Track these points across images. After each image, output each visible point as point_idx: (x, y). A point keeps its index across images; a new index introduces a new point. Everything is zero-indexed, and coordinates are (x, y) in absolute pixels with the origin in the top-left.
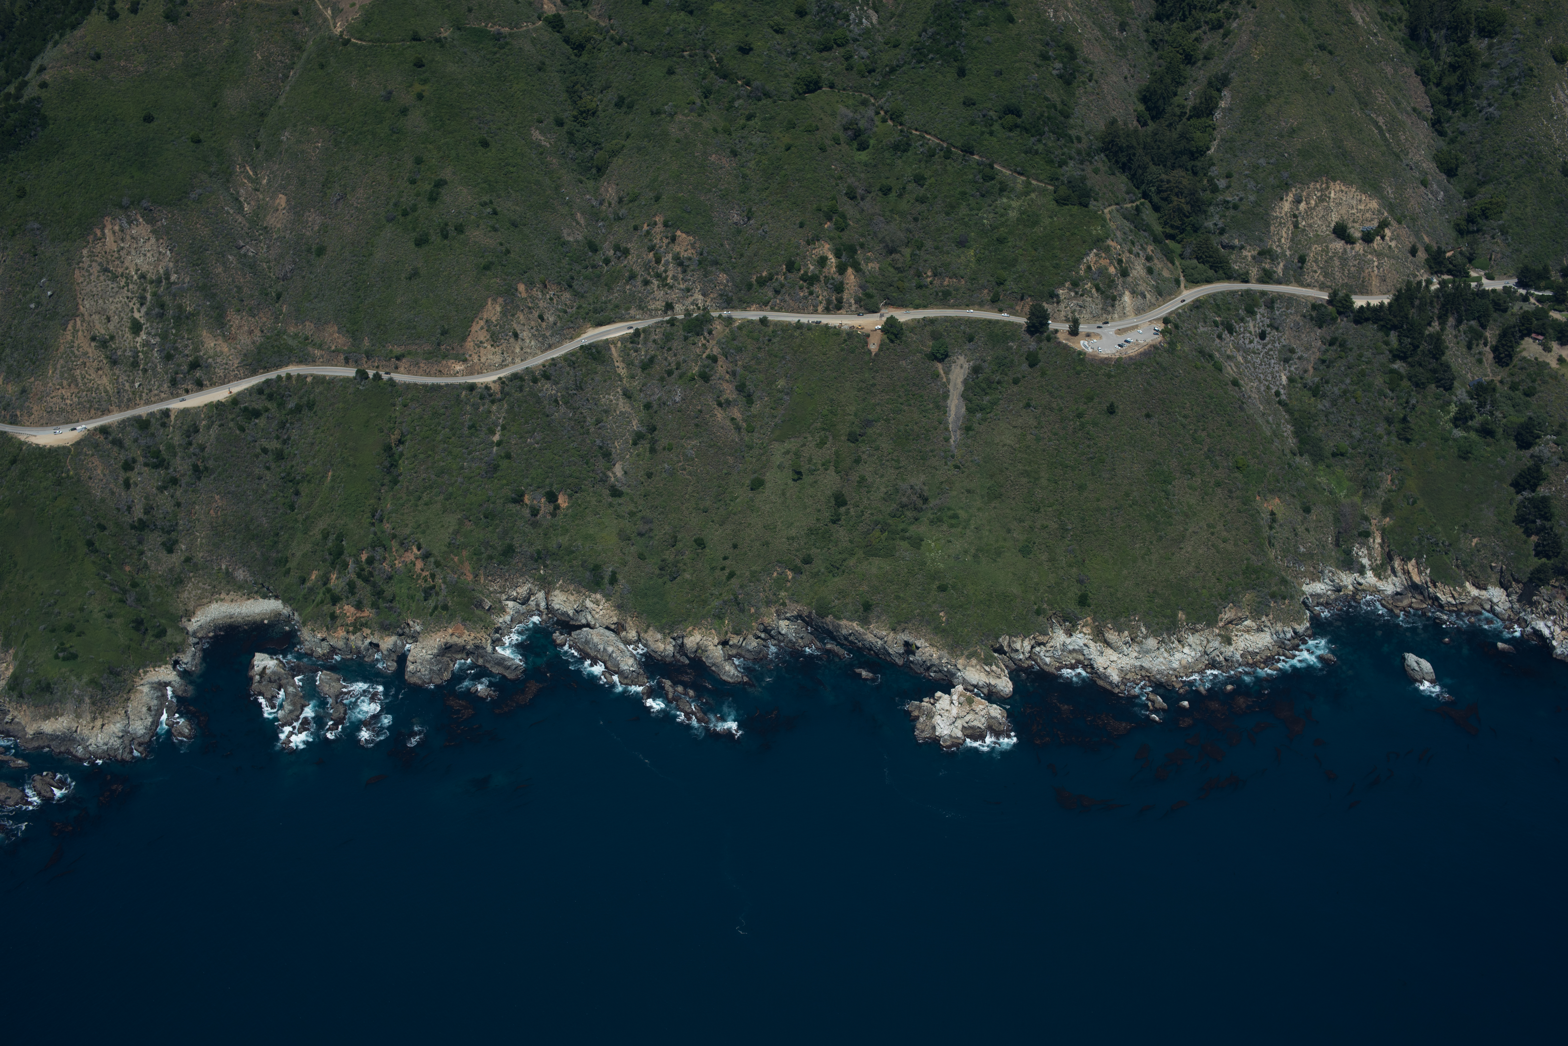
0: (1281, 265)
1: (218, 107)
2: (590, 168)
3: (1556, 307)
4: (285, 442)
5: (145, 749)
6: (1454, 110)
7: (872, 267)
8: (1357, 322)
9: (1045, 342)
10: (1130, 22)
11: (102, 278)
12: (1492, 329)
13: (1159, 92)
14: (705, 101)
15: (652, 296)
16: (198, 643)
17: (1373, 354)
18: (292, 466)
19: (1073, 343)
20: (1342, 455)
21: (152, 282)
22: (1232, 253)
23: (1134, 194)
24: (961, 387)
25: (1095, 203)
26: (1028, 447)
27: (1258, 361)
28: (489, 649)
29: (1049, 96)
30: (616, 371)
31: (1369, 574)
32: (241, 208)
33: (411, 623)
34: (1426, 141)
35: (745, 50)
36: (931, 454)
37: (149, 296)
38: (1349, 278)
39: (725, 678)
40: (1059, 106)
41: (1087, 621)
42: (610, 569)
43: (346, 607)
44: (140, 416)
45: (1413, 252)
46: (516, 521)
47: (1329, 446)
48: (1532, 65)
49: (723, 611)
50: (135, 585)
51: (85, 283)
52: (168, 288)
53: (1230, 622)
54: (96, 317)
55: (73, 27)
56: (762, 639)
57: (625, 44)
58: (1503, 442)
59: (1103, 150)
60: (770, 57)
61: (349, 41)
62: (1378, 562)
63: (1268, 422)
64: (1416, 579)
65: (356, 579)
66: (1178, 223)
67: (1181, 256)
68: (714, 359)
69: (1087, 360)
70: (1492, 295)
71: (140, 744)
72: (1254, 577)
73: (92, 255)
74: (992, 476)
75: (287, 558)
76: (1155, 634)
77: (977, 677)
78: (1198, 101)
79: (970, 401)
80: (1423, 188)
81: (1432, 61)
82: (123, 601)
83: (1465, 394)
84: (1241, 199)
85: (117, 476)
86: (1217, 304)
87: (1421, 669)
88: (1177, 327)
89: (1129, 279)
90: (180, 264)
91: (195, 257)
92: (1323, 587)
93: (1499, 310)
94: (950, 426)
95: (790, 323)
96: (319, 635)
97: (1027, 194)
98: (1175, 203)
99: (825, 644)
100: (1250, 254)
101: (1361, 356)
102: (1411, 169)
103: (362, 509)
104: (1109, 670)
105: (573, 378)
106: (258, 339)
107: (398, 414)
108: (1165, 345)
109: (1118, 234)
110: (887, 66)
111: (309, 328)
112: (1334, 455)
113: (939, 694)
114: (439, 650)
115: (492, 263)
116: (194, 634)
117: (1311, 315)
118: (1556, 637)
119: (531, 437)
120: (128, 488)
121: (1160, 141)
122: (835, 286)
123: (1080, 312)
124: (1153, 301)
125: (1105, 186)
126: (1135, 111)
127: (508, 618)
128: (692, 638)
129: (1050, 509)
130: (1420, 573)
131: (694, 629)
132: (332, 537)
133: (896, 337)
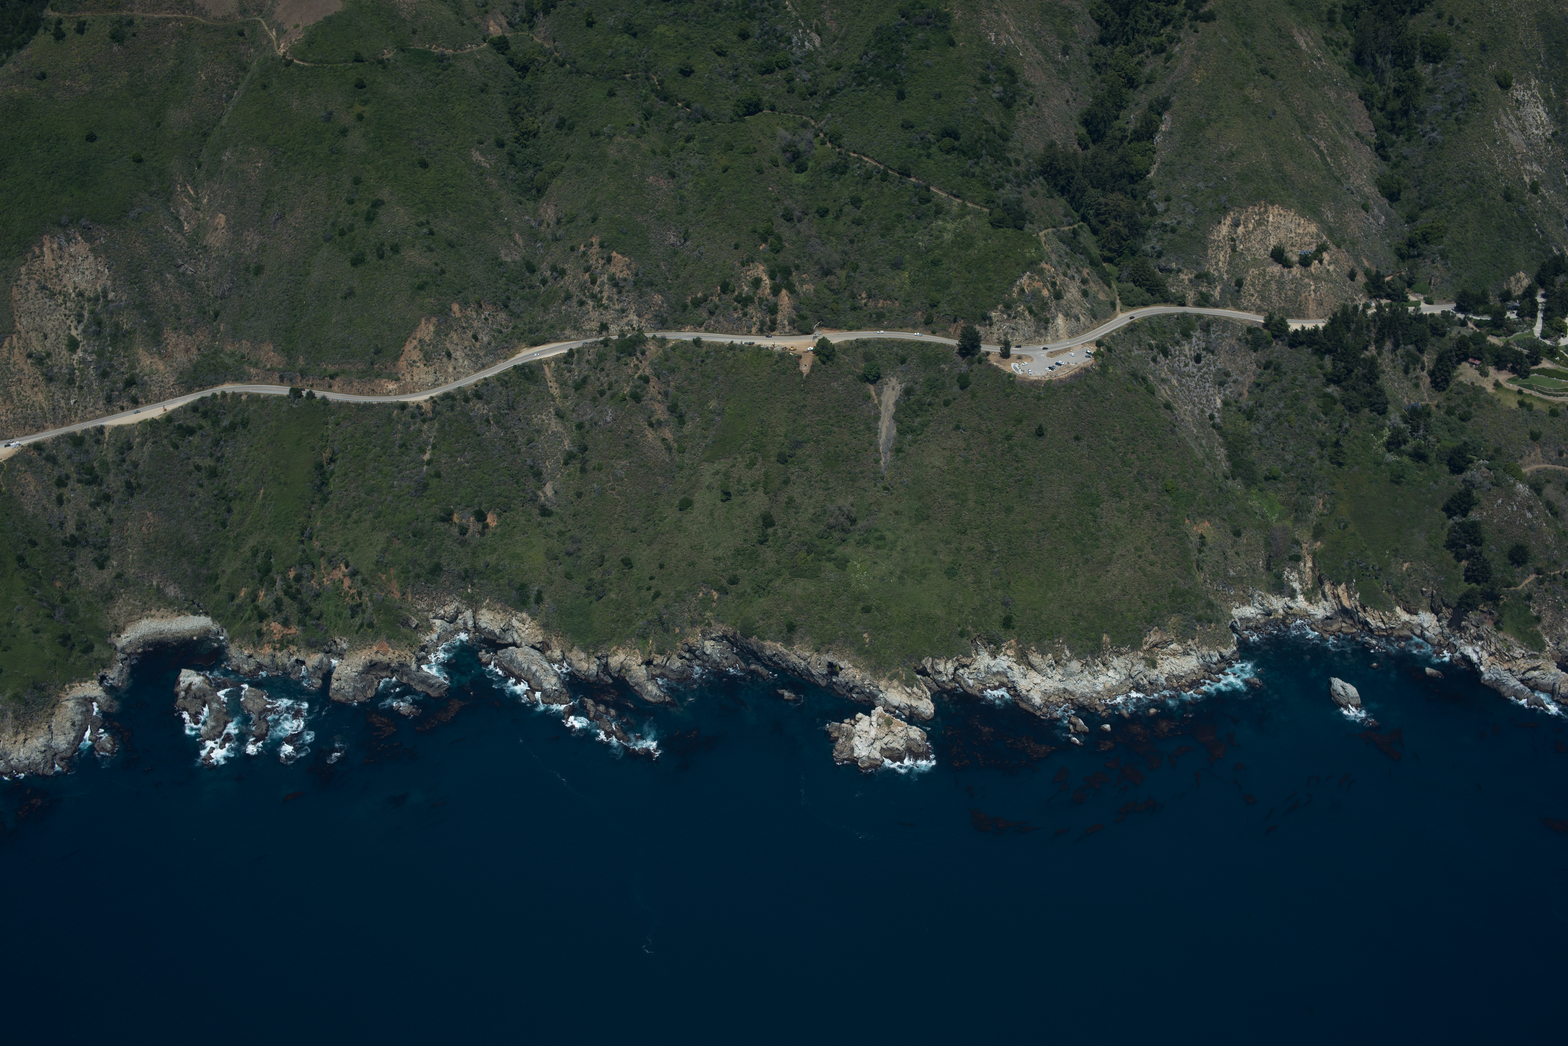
0: (1219, 288)
1: (161, 127)
2: (530, 190)
3: (1494, 332)
4: (218, 460)
5: (67, 764)
6: (1398, 135)
7: (808, 288)
8: (1291, 346)
9: (977, 364)
10: (1074, 45)
11: (40, 296)
12: (1429, 354)
13: (1100, 115)
14: (645, 123)
15: (587, 317)
16: (126, 659)
17: (1307, 378)
18: (225, 484)
19: (1004, 365)
20: (1275, 478)
21: (89, 300)
22: (1169, 277)
23: (1072, 217)
24: (892, 409)
25: (1030, 226)
26: (957, 469)
27: (1193, 384)
28: (414, 667)
29: (988, 119)
30: (549, 392)
31: (1300, 598)
32: (180, 227)
33: (338, 640)
34: (1369, 165)
35: (686, 72)
36: (860, 475)
37: (86, 314)
38: (1286, 301)
39: (647, 697)
40: (998, 129)
41: (1011, 643)
42: (536, 588)
43: (273, 624)
44: (75, 433)
45: (1352, 276)
46: (444, 539)
47: (1262, 470)
48: (1476, 90)
49: (648, 631)
50: (64, 600)
51: (23, 301)
52: (105, 306)
53: (1156, 645)
54: (33, 334)
55: (20, 47)
56: (687, 659)
57: (568, 66)
58: (1435, 467)
59: (1042, 173)
60: (711, 79)
61: (292, 61)
62: (1309, 586)
63: (1201, 445)
64: (1346, 603)
65: (283, 597)
66: (1115, 246)
67: (1119, 279)
68: (646, 380)
69: (1016, 382)
70: (1429, 321)
71: (62, 759)
72: (1180, 600)
73: (30, 273)
74: (920, 498)
75: (217, 574)
76: (1078, 656)
77: (898, 698)
78: (1139, 124)
79: (901, 423)
80: (1364, 212)
81: (1376, 85)
82: (50, 616)
83: (1398, 419)
84: (1179, 223)
85: (50, 492)
86: (1152, 328)
87: (1347, 694)
88: (1109, 350)
89: (1063, 302)
90: (118, 283)
91: (133, 275)
92: (1253, 611)
93: (1437, 334)
94: (881, 448)
95: (723, 344)
96: (246, 652)
97: (962, 216)
98: (1112, 226)
99: (749, 665)
100: (1187, 277)
101: (1295, 379)
102: (1352, 193)
103: (291, 527)
104: (1032, 693)
105: (505, 398)
106: (195, 357)
107: (330, 432)
108: (1097, 368)
109: (1054, 257)
110: (828, 88)
111: (245, 346)
112: (1267, 479)
113: (859, 715)
114: (364, 667)
115: (426, 283)
116: (123, 650)
117: (1246, 339)
118: (1484, 662)
119: (461, 456)
120: (62, 505)
121: (1099, 164)
122: (769, 307)
123: (1013, 335)
124: (1087, 323)
125: (1042, 209)
126: (1076, 134)
127: (434, 636)
128: (616, 658)
129: (977, 531)
130: (1350, 597)
131: (618, 649)
132: (261, 555)
133: (828, 359)
